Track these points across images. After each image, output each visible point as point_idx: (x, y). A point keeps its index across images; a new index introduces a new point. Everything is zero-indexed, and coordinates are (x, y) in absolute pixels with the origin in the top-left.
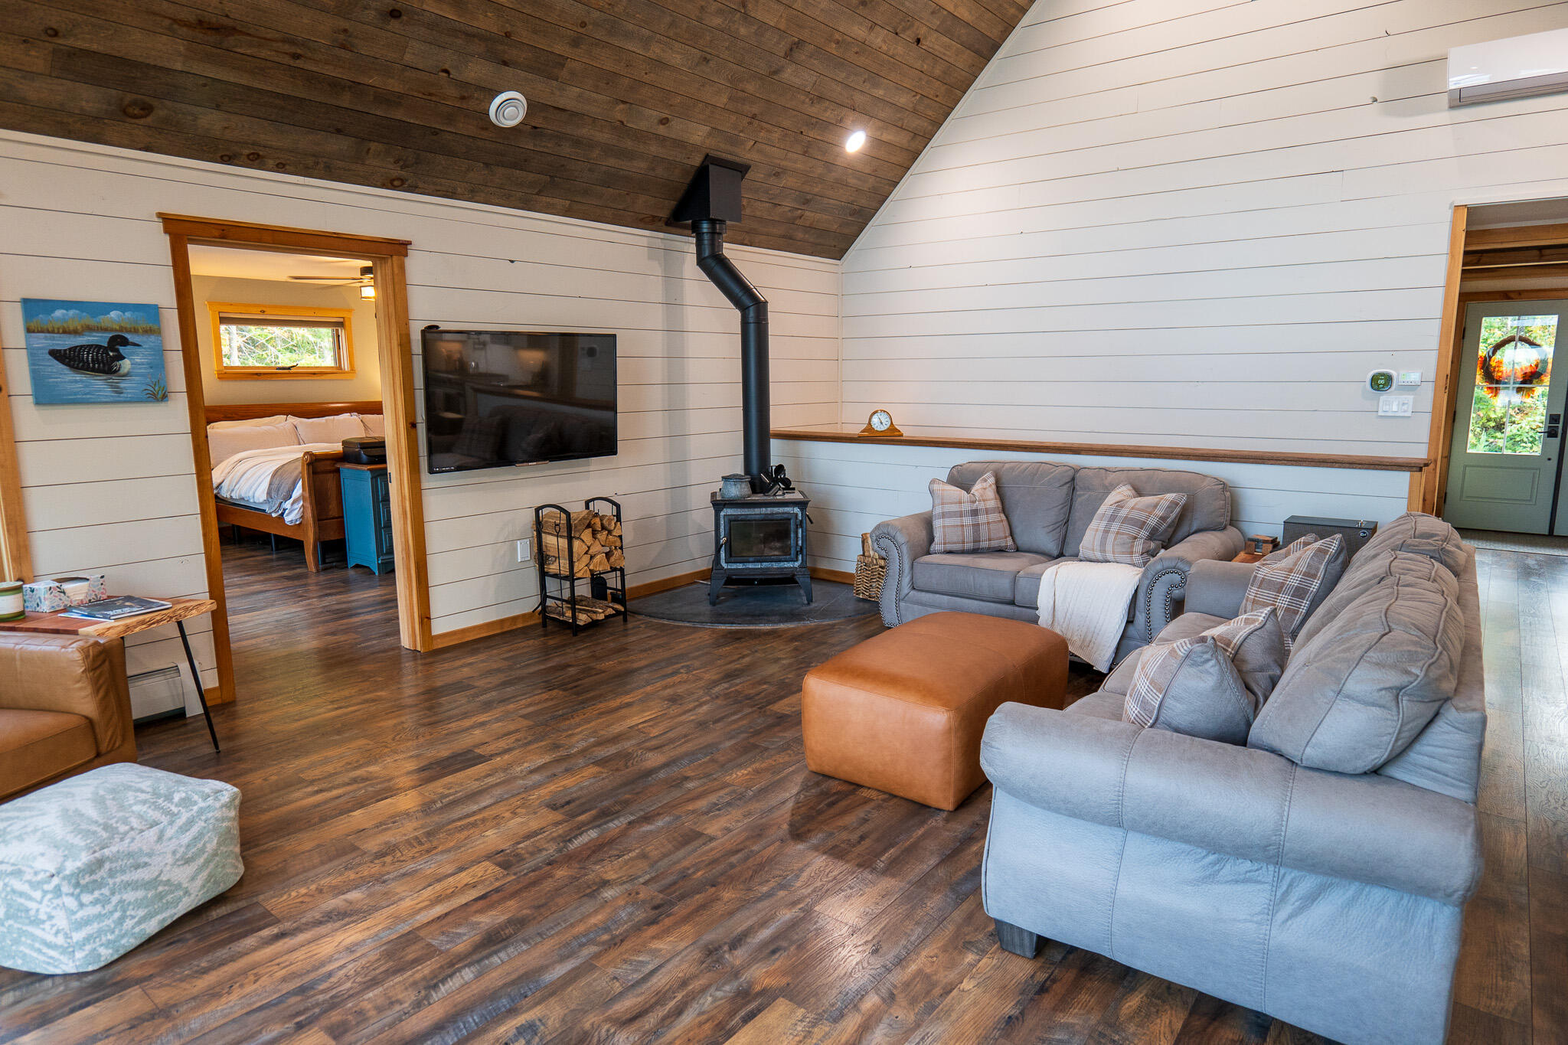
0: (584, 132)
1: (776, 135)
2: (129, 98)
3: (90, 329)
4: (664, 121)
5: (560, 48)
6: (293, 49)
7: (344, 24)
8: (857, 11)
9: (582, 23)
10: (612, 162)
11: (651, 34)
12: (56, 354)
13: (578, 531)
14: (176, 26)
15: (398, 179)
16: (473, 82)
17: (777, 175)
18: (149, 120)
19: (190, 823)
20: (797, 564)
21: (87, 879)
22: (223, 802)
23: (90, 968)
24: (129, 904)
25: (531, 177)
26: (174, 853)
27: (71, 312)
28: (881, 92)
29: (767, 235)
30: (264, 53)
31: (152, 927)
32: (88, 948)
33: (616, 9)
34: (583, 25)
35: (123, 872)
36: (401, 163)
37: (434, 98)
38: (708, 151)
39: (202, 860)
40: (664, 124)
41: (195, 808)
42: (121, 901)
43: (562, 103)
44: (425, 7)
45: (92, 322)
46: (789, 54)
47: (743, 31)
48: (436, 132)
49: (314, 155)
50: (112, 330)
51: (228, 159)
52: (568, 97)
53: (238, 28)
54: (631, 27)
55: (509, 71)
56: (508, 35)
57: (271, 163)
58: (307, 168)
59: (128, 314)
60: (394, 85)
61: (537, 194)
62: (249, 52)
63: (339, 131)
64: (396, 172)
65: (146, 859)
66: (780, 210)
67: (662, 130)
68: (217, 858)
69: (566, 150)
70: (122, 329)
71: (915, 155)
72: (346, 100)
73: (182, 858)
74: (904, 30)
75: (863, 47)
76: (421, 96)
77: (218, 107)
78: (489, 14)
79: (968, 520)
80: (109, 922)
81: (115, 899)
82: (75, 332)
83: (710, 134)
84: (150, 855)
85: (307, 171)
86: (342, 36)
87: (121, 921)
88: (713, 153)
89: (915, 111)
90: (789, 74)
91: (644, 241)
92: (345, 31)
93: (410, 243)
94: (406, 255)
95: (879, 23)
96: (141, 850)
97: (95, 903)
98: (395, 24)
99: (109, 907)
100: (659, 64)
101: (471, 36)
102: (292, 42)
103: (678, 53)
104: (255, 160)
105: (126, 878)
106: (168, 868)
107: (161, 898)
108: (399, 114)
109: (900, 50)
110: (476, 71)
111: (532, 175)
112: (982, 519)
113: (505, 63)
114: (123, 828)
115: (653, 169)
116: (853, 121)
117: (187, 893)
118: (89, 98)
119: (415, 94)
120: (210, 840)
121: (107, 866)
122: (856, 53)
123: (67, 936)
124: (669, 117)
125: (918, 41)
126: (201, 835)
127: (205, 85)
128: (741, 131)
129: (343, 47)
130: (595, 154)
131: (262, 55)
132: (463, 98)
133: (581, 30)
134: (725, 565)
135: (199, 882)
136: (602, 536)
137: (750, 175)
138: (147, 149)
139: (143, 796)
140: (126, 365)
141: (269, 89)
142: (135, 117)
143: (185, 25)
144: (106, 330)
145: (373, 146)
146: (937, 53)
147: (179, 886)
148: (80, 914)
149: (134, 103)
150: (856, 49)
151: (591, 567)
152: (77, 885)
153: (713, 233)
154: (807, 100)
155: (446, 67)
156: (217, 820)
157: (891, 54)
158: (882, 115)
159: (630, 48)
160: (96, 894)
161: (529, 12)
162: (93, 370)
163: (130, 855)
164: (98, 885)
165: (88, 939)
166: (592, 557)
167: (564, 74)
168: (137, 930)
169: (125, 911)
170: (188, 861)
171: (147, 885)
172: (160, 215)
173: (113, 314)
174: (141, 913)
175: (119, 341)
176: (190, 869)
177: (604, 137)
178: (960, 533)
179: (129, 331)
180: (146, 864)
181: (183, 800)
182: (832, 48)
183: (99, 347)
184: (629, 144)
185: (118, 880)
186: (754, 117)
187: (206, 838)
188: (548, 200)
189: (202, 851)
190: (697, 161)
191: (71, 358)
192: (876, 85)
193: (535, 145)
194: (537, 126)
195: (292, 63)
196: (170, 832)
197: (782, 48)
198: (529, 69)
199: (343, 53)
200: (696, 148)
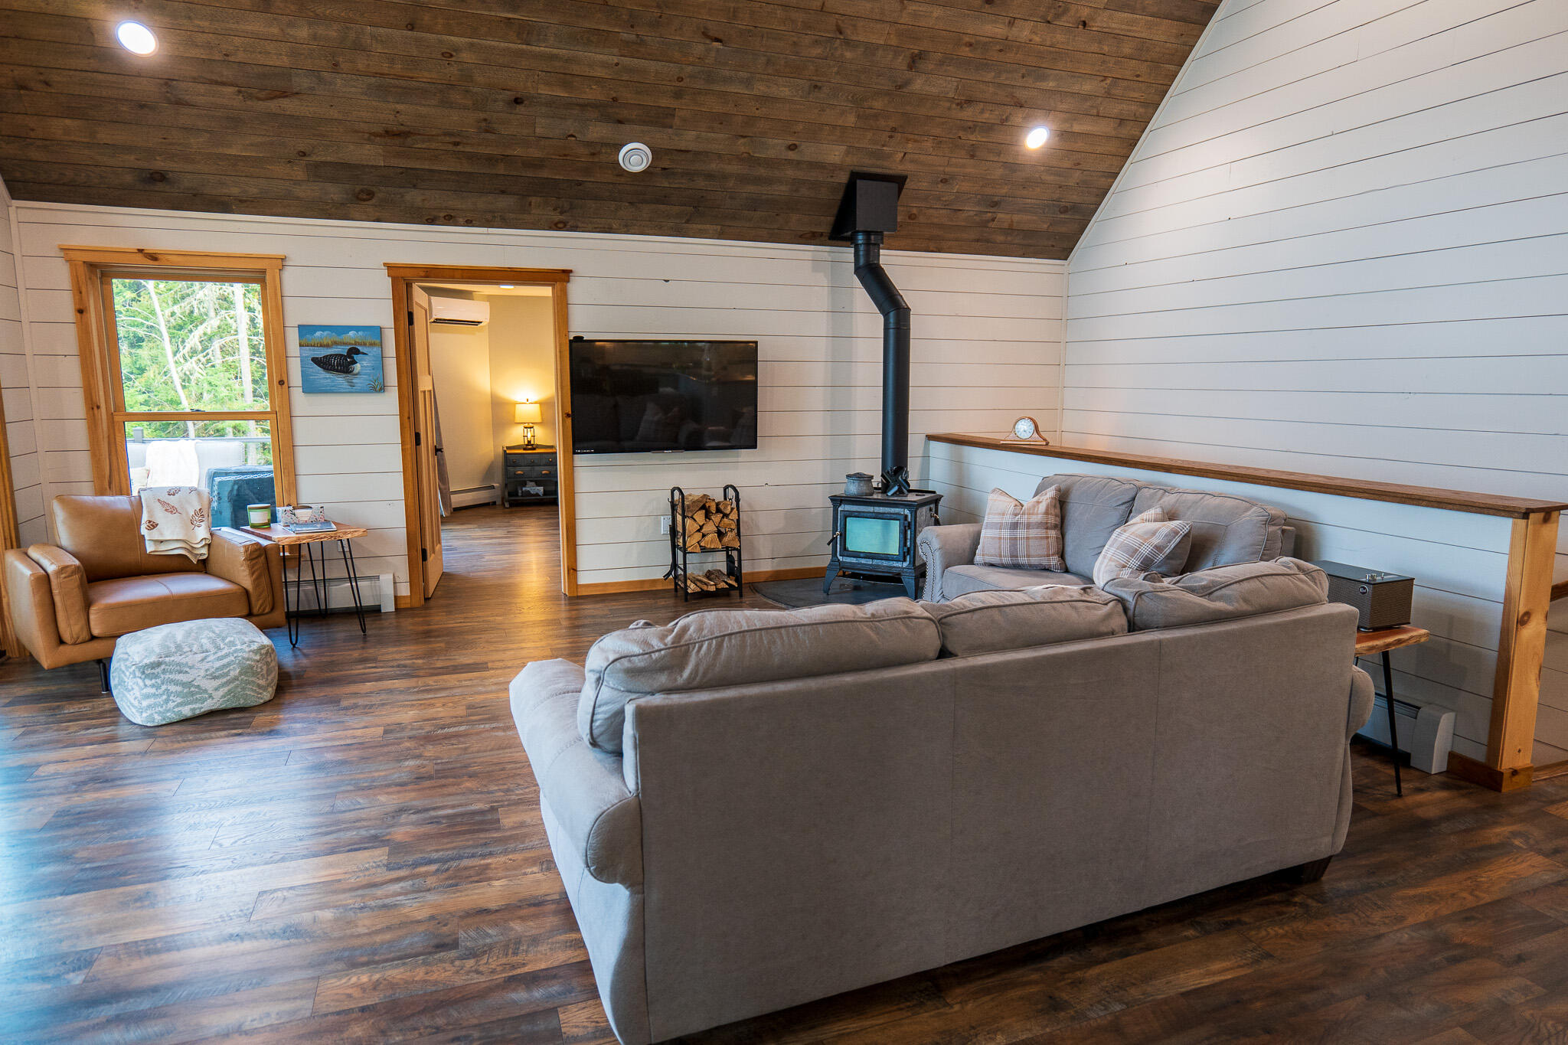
0: (713, 166)
1: (928, 144)
2: (358, 188)
3: (336, 343)
4: (792, 147)
5: (665, 102)
6: (453, 140)
7: (482, 116)
8: (984, 11)
9: (678, 78)
10: (751, 188)
11: (749, 75)
12: (315, 360)
13: (691, 511)
14: (373, 137)
15: (560, 222)
16: (597, 140)
17: (944, 181)
18: (373, 201)
19: (227, 655)
20: (905, 564)
21: (149, 671)
22: (252, 648)
23: (149, 725)
24: (172, 692)
25: (676, 209)
26: (207, 670)
27: (326, 333)
28: (1051, 84)
29: (957, 240)
30: (434, 145)
31: (186, 711)
32: (149, 712)
33: (707, 61)
34: (680, 79)
35: (171, 673)
36: (559, 210)
37: (568, 158)
38: (852, 168)
39: (225, 680)
40: (793, 150)
41: (233, 648)
42: (166, 690)
43: (683, 146)
44: (540, 91)
45: (338, 339)
46: (912, 65)
47: (848, 55)
48: (580, 183)
49: (490, 212)
50: (350, 344)
51: (431, 221)
52: (688, 139)
53: (412, 131)
54: (727, 73)
55: (626, 127)
56: (615, 99)
57: (461, 220)
58: (487, 221)
59: (360, 333)
60: (535, 153)
61: (686, 223)
62: (424, 146)
63: (503, 192)
64: (557, 217)
65: (188, 669)
66: (964, 215)
67: (792, 155)
68: (237, 682)
69: (701, 183)
70: (356, 343)
71: (1132, 143)
72: (501, 169)
73: (211, 674)
74: (1058, 16)
75: (1006, 45)
76: (558, 157)
77: (415, 186)
78: (594, 87)
79: (1006, 533)
80: (160, 700)
81: (164, 687)
82: (328, 346)
83: (847, 153)
84: (190, 668)
85: (488, 224)
86: (484, 124)
87: (167, 701)
88: (857, 169)
89: (1108, 95)
90: (918, 85)
91: (809, 256)
92: (485, 120)
93: (571, 271)
94: (568, 281)
95: (1019, 16)
96: (187, 663)
97: (153, 686)
98: (520, 109)
99: (160, 692)
100: (765, 99)
101: (583, 106)
102: (451, 134)
103: (785, 86)
104: (450, 219)
105: (171, 676)
106: (199, 678)
107: (192, 695)
108: (545, 174)
109: (1060, 37)
110: (598, 131)
111: (677, 208)
112: (1021, 533)
113: (620, 122)
114: (187, 649)
115: (797, 191)
116: (1024, 118)
117: (210, 696)
118: (335, 192)
119: (554, 157)
120: (234, 669)
121: (163, 667)
122: (1001, 51)
123: (140, 703)
124: (796, 143)
125: (1084, 24)
126: (229, 664)
127: (402, 173)
128: (883, 146)
129: (487, 131)
130: (731, 183)
131: (433, 147)
132: (593, 154)
133: (681, 84)
134: (840, 558)
135: (221, 692)
136: (717, 518)
137: (908, 185)
138: (378, 220)
139: (211, 635)
140: (357, 367)
141: (446, 169)
142: (364, 200)
143: (378, 136)
144: (345, 344)
145: (533, 200)
146: (1117, 32)
147: (205, 691)
148: (145, 691)
149: (362, 191)
150: (998, 47)
151: (702, 544)
152: (143, 673)
153: (868, 244)
154: (954, 106)
155: (571, 132)
156: (243, 658)
157: (1048, 43)
158: (1064, 107)
159: (733, 90)
160: (153, 681)
161: (627, 78)
162: (337, 371)
163: (178, 664)
164: (156, 676)
165: (149, 707)
166: (704, 536)
167: (677, 121)
168: (176, 710)
169: (169, 696)
170: (215, 678)
171: (184, 684)
172: (385, 264)
173: (351, 333)
174: (179, 700)
175: (354, 351)
176: (216, 683)
177: (734, 168)
178: (997, 546)
179: (360, 344)
180: (186, 672)
181: (230, 642)
182: (965, 51)
183: (341, 355)
184: (762, 171)
185: (167, 677)
186: (894, 130)
187: (231, 667)
188: (699, 226)
189: (227, 674)
190: (843, 178)
191: (324, 363)
192: (1043, 78)
193: (669, 183)
194: (667, 167)
195: (455, 149)
196: (211, 658)
197: (901, 63)
198: (644, 123)
199: (488, 136)
200: (836, 168)
